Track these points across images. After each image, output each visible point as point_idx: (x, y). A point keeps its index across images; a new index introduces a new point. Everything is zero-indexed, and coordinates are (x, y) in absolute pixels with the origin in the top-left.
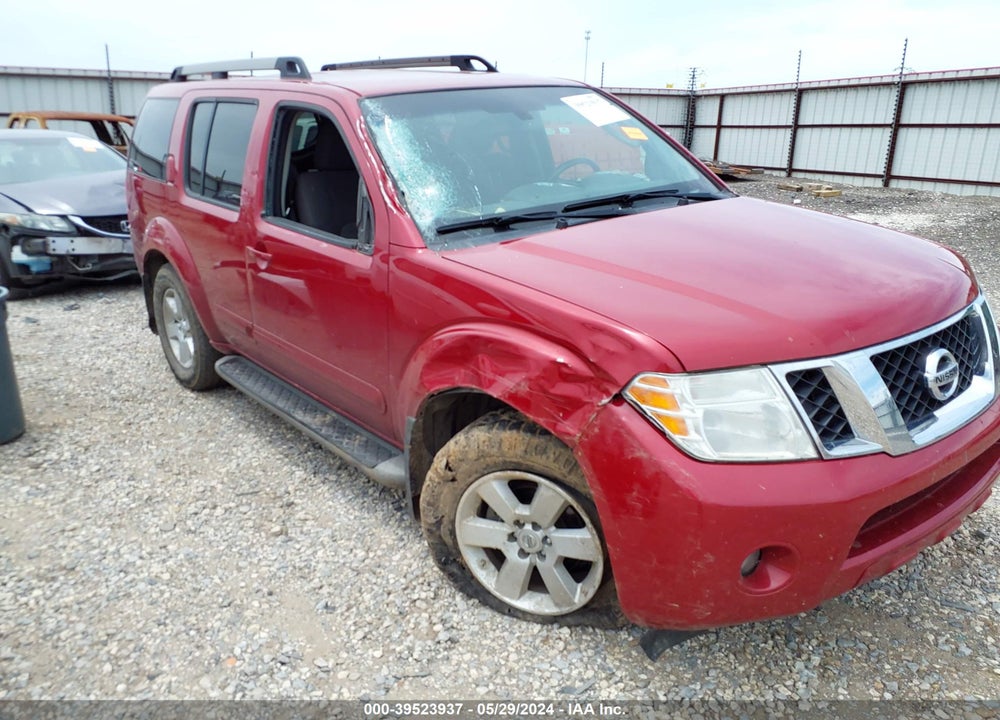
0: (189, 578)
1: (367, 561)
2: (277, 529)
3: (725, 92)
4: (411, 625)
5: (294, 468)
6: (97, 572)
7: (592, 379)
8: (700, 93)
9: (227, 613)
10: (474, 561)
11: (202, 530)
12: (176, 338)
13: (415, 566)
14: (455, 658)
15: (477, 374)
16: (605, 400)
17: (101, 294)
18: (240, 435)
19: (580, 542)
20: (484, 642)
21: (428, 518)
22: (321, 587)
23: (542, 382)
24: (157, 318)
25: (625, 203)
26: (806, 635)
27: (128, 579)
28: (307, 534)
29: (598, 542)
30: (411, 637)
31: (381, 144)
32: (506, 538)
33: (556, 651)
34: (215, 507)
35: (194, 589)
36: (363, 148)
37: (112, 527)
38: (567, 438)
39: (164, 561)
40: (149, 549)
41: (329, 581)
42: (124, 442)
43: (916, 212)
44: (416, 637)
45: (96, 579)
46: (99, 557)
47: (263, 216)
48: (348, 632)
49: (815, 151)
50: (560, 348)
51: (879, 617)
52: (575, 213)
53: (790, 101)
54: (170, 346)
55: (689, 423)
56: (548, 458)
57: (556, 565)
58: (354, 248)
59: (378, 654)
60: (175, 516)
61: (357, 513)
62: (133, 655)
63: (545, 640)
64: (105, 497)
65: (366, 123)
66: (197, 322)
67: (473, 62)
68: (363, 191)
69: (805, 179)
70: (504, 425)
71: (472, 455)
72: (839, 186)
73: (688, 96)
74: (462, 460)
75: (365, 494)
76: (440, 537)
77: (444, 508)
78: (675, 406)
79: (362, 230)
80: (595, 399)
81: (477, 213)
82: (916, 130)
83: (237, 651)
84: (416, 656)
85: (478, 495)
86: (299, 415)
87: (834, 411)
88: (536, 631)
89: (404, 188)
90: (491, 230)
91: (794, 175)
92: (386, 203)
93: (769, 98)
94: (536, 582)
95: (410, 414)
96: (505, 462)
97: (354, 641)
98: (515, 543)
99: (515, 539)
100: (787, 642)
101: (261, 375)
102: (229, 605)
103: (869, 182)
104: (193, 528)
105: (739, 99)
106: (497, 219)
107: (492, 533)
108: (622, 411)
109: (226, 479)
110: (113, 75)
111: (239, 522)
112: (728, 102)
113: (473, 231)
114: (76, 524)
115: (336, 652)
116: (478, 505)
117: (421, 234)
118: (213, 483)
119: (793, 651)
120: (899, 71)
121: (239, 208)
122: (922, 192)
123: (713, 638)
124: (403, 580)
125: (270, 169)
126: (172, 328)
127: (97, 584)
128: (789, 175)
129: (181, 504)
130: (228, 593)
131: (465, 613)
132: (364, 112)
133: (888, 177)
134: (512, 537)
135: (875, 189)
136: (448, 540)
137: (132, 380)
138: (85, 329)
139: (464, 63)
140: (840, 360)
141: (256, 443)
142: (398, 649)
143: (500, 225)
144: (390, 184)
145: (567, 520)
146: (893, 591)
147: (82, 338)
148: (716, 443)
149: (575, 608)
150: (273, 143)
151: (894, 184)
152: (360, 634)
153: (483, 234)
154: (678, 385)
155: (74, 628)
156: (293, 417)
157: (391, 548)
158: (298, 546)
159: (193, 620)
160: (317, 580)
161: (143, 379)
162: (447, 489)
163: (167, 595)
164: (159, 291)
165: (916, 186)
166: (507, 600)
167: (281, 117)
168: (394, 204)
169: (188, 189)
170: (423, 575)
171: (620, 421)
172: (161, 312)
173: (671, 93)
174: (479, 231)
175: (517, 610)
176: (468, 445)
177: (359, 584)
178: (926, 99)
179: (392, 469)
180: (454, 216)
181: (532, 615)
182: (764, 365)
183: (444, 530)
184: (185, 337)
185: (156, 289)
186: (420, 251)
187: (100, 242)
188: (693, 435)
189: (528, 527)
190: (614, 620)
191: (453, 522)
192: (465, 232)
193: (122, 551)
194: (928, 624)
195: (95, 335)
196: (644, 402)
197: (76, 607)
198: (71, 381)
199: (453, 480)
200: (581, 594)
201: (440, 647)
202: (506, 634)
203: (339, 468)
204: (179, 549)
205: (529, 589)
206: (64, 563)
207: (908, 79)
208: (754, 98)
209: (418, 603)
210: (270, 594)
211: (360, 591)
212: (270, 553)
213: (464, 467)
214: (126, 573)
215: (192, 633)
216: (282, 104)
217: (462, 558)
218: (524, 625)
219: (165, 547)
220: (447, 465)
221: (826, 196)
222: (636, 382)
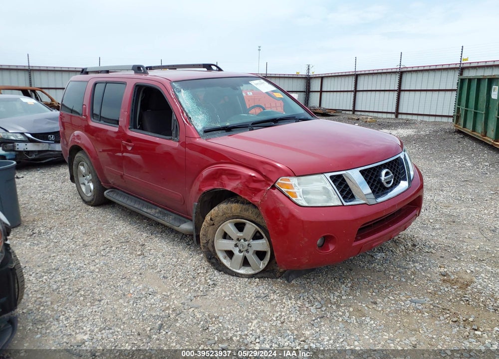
0: (107, 270)
1: (178, 262)
2: (139, 253)
3: (323, 75)
4: (198, 281)
5: (142, 233)
6: (68, 270)
7: (264, 181)
8: (312, 76)
9: (125, 281)
10: (221, 256)
11: (108, 255)
12: (84, 184)
13: (197, 263)
14: (216, 290)
15: (222, 183)
16: (269, 188)
17: (39, 169)
18: (117, 222)
19: (262, 245)
20: (227, 285)
21: (203, 241)
22: (161, 271)
23: (246, 183)
24: (75, 175)
25: (275, 121)
26: (346, 278)
27: (82, 271)
28: (152, 254)
29: (268, 243)
30: (199, 284)
31: (181, 100)
32: (234, 246)
33: (254, 286)
34: (112, 247)
35: (110, 274)
36: (174, 101)
37: (70, 255)
38: (256, 203)
39: (95, 265)
40: (87, 262)
41: (164, 269)
42: (66, 226)
43: (408, 128)
44: (200, 284)
45: (68, 272)
46: (67, 265)
47: (129, 129)
48: (174, 284)
49: (365, 102)
50: (252, 171)
51: (374, 272)
52: (256, 125)
53: (352, 80)
54: (80, 187)
55: (298, 194)
56: (249, 213)
57: (253, 254)
58: (171, 139)
59: (186, 290)
60: (96, 251)
61: (171, 247)
62: (91, 294)
63: (250, 282)
64: (64, 245)
65: (174, 92)
66: (96, 175)
67: (212, 66)
68: (174, 117)
69: (361, 115)
70: (232, 202)
71: (221, 214)
72: (376, 118)
73: (307, 77)
74: (216, 216)
75: (174, 240)
76: (208, 248)
77: (210, 236)
78: (293, 188)
79: (174, 132)
80: (265, 188)
81: (219, 125)
82: (408, 92)
83: (131, 292)
84: (201, 289)
85: (223, 230)
86: (145, 210)
87: (348, 189)
88: (246, 280)
89: (190, 116)
90: (224, 131)
91: (356, 113)
92: (184, 121)
93: (343, 79)
94: (246, 263)
95: (195, 201)
96: (233, 216)
97: (177, 287)
98: (237, 248)
99: (238, 246)
100: (340, 279)
101: (125, 196)
102: (125, 278)
103: (389, 116)
104: (104, 254)
105: (329, 79)
106: (227, 127)
107: (228, 245)
108: (275, 192)
109: (114, 238)
110: (31, 68)
111: (123, 252)
112: (325, 81)
113: (218, 132)
114: (54, 254)
115: (170, 290)
116: (223, 234)
117: (198, 133)
118: (109, 239)
119: (341, 283)
120: (399, 67)
121: (118, 126)
122: (412, 120)
123: (312, 280)
124: (193, 267)
125: (132, 110)
126: (81, 180)
127: (69, 274)
128: (354, 113)
129: (97, 247)
130: (124, 274)
131: (218, 276)
132: (173, 87)
133: (397, 113)
134: (236, 245)
135: (392, 119)
136: (211, 249)
137: (63, 203)
138: (35, 184)
139: (208, 67)
140: (349, 172)
141: (124, 224)
142: (194, 288)
143: (228, 130)
144: (185, 114)
145: (257, 236)
146: (380, 264)
147: (35, 187)
148: (307, 200)
149: (260, 270)
150: (134, 99)
151: (400, 116)
152: (179, 284)
153: (221, 133)
154: (294, 181)
155: (64, 287)
156: (143, 211)
157: (187, 258)
158: (149, 258)
159: (111, 283)
160: (159, 269)
161: (68, 202)
162: (211, 228)
163: (99, 276)
164: (76, 163)
165: (409, 117)
166: (235, 270)
167: (137, 89)
168: (187, 122)
169: (92, 119)
170: (201, 265)
171: (274, 194)
172: (77, 172)
173: (299, 76)
174: (220, 132)
175: (238, 273)
176: (219, 210)
177: (176, 269)
178: (411, 79)
179: (186, 227)
180: (210, 126)
181: (244, 275)
182: (322, 173)
183: (210, 246)
184: (88, 183)
185: (75, 162)
186: (198, 139)
187: (38, 145)
188: (299, 198)
189: (242, 241)
190: (275, 275)
191: (213, 242)
192: (215, 132)
193: (76, 263)
194: (391, 273)
195: (40, 185)
196: (282, 188)
197: (63, 280)
198: (35, 204)
199: (213, 225)
200: (262, 265)
201: (210, 287)
202: (235, 282)
203: (161, 232)
204: (101, 262)
205: (243, 266)
206: (53, 267)
207: (403, 70)
208: (336, 79)
209: (200, 274)
210: (141, 274)
211: (177, 271)
212: (139, 261)
213: (218, 219)
214: (81, 270)
215: (112, 287)
216: (137, 84)
217: (217, 256)
218: (241, 279)
219: (94, 261)
220: (211, 219)
221: (369, 122)
222: (279, 181)
